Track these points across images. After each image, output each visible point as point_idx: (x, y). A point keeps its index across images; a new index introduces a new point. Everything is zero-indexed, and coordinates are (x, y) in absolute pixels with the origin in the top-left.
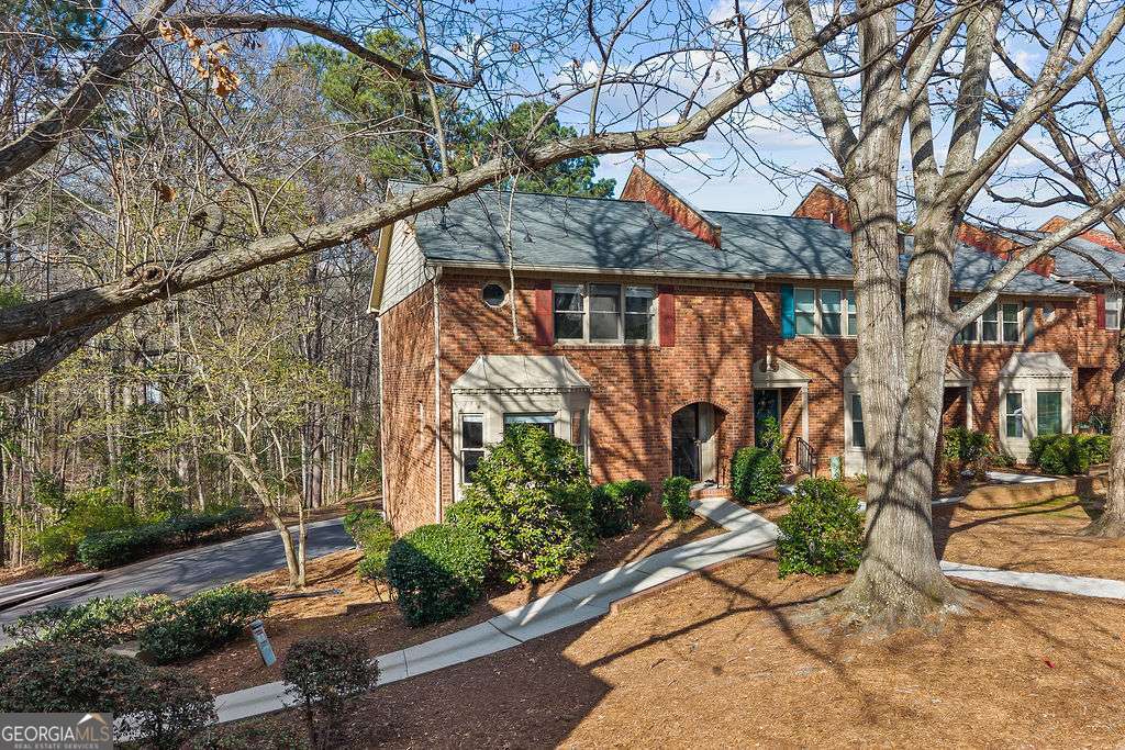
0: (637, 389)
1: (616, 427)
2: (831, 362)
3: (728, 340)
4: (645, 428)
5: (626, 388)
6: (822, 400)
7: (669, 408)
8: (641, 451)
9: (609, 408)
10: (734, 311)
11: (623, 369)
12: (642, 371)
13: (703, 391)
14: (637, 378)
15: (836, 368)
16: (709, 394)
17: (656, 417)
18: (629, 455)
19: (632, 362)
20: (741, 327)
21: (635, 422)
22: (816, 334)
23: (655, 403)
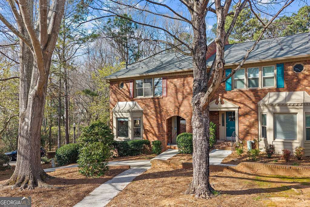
0: (156, 111)
1: (150, 123)
2: (251, 100)
3: (185, 94)
4: (158, 124)
5: (153, 111)
6: (246, 116)
7: (165, 118)
8: (157, 131)
9: (148, 117)
10: (188, 83)
11: (152, 105)
12: (157, 105)
13: (177, 112)
14: (156, 107)
15: (253, 102)
16: (178, 113)
17: (161, 120)
18: (153, 132)
19: (154, 103)
20: (190, 88)
21: (155, 122)
22: (245, 88)
23: (161, 115)
